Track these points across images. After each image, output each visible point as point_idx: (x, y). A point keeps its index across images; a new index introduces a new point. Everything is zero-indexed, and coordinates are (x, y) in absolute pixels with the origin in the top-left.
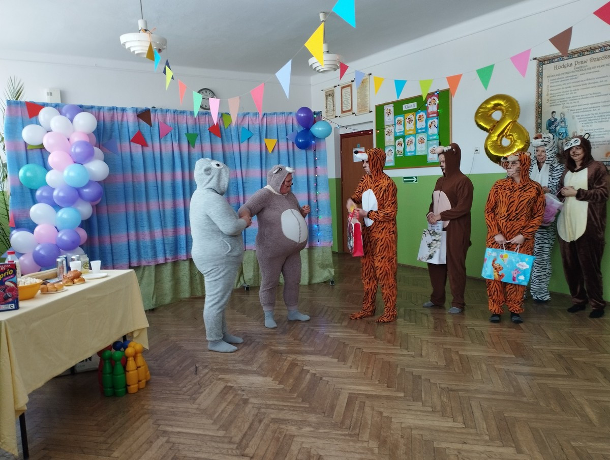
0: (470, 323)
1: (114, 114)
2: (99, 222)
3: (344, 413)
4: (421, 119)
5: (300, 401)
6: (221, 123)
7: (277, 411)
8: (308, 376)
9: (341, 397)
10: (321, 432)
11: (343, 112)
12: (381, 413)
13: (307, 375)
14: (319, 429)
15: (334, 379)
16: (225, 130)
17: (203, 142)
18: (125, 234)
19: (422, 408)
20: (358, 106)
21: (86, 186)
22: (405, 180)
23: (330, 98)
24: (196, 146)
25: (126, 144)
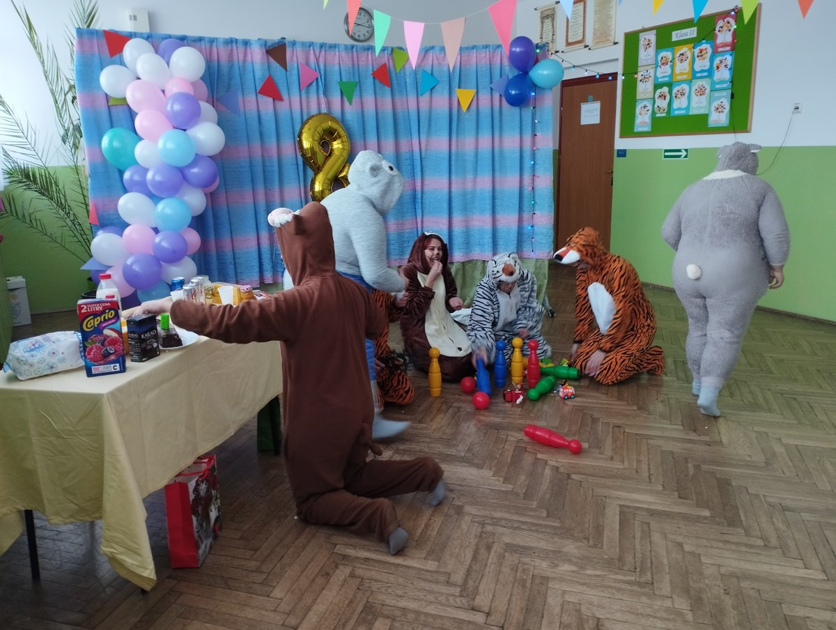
0: (787, 389)
1: (232, 50)
2: (216, 217)
3: (620, 542)
4: (702, 56)
5: (545, 515)
6: (391, 64)
7: (511, 530)
8: (548, 471)
9: (608, 512)
10: (590, 575)
11: (568, 44)
12: (680, 545)
13: (545, 468)
14: (585, 569)
15: (590, 479)
16: (396, 74)
17: (364, 94)
18: (253, 235)
19: (745, 540)
20: (594, 34)
21: (194, 163)
22: (667, 154)
23: (548, 22)
24: (354, 100)
25: (251, 97)
